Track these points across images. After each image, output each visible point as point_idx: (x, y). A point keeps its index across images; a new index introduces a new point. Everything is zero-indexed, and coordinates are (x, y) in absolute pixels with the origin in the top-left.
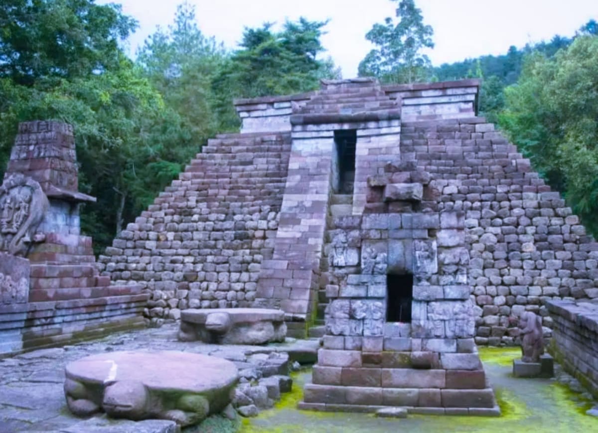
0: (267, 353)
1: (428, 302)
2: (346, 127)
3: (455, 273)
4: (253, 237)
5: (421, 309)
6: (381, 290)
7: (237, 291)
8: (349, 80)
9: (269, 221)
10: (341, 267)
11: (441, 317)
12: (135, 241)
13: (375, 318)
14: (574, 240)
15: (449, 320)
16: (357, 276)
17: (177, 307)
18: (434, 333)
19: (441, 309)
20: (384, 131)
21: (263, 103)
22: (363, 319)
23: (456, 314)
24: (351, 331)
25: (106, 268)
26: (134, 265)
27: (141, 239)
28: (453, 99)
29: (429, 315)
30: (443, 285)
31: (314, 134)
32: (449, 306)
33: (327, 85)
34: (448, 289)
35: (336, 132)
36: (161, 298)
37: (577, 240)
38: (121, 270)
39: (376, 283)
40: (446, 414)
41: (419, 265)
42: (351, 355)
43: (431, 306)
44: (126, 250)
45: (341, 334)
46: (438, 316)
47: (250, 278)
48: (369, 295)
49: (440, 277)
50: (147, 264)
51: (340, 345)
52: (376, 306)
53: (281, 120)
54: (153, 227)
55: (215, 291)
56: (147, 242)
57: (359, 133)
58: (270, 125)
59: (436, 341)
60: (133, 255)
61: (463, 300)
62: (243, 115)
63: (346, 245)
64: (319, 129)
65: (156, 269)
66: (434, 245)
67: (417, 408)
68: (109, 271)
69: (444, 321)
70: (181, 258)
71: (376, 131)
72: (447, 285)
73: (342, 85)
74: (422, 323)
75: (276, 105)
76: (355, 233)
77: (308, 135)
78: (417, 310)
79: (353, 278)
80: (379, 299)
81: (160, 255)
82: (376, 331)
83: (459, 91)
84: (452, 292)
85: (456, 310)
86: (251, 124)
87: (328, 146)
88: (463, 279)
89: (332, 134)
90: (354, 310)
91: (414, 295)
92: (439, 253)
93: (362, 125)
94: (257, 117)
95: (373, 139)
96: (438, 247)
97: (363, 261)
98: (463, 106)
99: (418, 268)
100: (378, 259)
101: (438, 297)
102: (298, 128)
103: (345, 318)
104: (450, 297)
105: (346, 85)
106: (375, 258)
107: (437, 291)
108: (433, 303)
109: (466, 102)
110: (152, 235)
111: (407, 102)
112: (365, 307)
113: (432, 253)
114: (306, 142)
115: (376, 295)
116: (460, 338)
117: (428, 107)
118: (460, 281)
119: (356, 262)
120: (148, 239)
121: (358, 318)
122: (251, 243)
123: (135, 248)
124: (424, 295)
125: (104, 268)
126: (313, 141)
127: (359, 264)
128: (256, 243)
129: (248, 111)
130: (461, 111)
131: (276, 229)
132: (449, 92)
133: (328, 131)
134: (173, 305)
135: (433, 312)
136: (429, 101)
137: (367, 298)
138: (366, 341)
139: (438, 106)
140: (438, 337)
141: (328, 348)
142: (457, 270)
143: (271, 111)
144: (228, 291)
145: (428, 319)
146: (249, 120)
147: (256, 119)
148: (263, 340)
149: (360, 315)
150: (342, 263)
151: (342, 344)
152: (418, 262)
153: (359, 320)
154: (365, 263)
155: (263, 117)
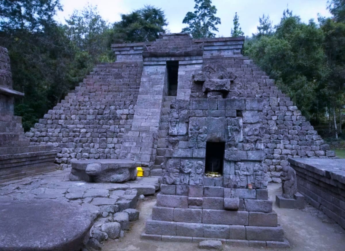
0: (124, 189)
1: (235, 162)
2: (173, 59)
3: (256, 142)
4: (121, 119)
5: (231, 167)
6: (203, 153)
7: (110, 149)
8: (175, 34)
9: (129, 110)
10: (174, 136)
11: (245, 173)
12: (52, 120)
13: (197, 172)
14: (299, 124)
15: (250, 175)
16: (186, 142)
17: (76, 157)
18: (239, 184)
19: (245, 167)
20: (194, 62)
21: (128, 47)
22: (189, 173)
23: (255, 171)
24: (181, 182)
25: (34, 134)
26: (50, 134)
27: (56, 119)
28: (230, 48)
29: (236, 171)
30: (247, 150)
31: (155, 63)
32: (250, 166)
33: (163, 36)
34: (250, 153)
35: (167, 62)
36: (66, 152)
37: (301, 124)
38: (44, 136)
39: (199, 148)
40: (249, 245)
41: (230, 135)
42: (181, 198)
43: (238, 165)
44: (47, 125)
45: (173, 184)
46: (242, 172)
47: (118, 141)
48: (194, 156)
49: (244, 145)
50: (59, 133)
51: (173, 191)
52: (199, 164)
53: (138, 57)
54: (63, 112)
55: (98, 149)
56: (60, 120)
57: (180, 63)
58: (131, 59)
59: (241, 190)
60: (51, 128)
61: (260, 161)
62: (116, 53)
63: (178, 120)
64: (158, 60)
65: (64, 136)
66: (241, 121)
67: (228, 240)
68: (36, 137)
69: (247, 175)
70: (78, 129)
71: (189, 62)
72: (249, 150)
73: (171, 37)
74: (231, 177)
75: (135, 48)
76: (184, 112)
77: (152, 63)
78: (227, 168)
79: (182, 144)
80: (201, 159)
81: (67, 128)
82: (198, 182)
83: (234, 43)
84: (253, 156)
85: (256, 168)
86: (121, 58)
87: (163, 69)
88: (261, 146)
89: (165, 63)
90: (183, 167)
91: (226, 157)
92: (244, 127)
93: (182, 59)
94: (124, 55)
95: (188, 66)
96: (243, 123)
97: (190, 131)
98: (236, 51)
99: (229, 137)
100: (201, 131)
101: (243, 159)
102: (147, 59)
103: (177, 172)
104: (251, 159)
105: (173, 37)
106: (198, 130)
107: (242, 154)
108: (239, 163)
109: (237, 49)
110: (63, 116)
111: (205, 48)
112: (190, 165)
113: (240, 127)
114: (151, 67)
115: (199, 156)
116: (258, 188)
117: (217, 51)
118: (259, 148)
119: (185, 132)
120: (60, 119)
121: (186, 172)
122: (119, 121)
123: (52, 124)
124: (233, 157)
125: (33, 135)
126: (155, 67)
127: (187, 134)
128: (122, 122)
129: (120, 51)
130: (234, 54)
131: (133, 114)
132: (229, 43)
133: (163, 61)
134: (73, 156)
135: (239, 169)
136: (217, 48)
137: (192, 158)
138: (191, 189)
139: (222, 51)
140: (243, 187)
141: (164, 193)
142: (257, 140)
143: (132, 52)
144: (105, 148)
145: (235, 174)
146: (120, 56)
147: (124, 56)
148: (122, 180)
149: (187, 170)
150: (175, 133)
151: (174, 190)
152: (230, 133)
153: (187, 174)
154: (191, 134)
155: (128, 54)
